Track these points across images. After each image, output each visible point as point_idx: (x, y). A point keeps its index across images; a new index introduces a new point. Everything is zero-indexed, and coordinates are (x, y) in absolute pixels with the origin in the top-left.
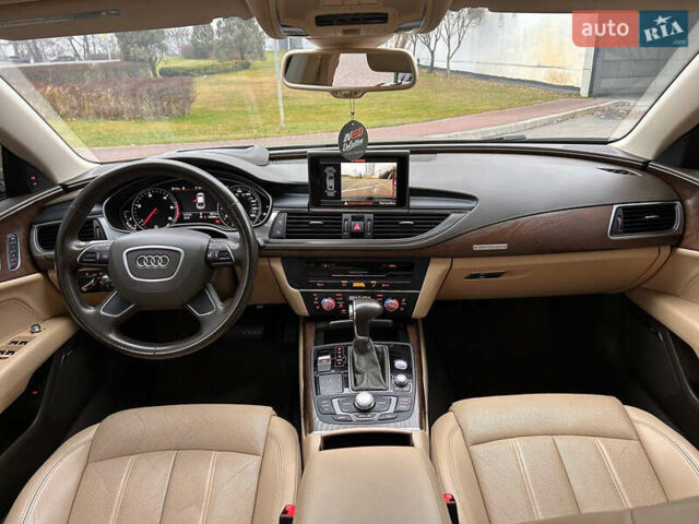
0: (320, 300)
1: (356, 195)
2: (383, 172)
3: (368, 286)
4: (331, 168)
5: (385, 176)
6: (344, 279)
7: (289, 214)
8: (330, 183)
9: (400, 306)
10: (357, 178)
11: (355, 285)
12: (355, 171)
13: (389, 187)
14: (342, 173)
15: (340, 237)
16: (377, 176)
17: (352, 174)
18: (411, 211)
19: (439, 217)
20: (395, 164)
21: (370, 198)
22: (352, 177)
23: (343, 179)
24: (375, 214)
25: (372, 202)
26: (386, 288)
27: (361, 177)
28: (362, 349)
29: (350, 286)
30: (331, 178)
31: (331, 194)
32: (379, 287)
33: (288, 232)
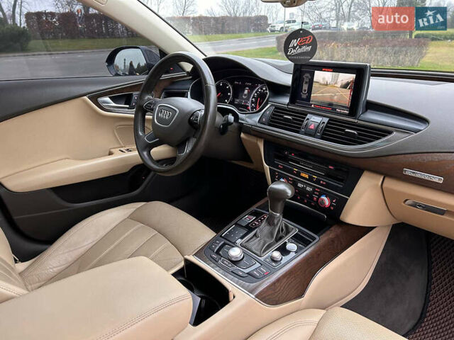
0: (279, 179)
1: (321, 100)
2: (345, 82)
3: (311, 179)
4: (308, 75)
5: (345, 86)
6: (297, 167)
7: (276, 108)
8: (305, 87)
9: (331, 205)
10: (324, 85)
11: (303, 175)
12: (324, 79)
13: (346, 96)
14: (315, 80)
16: (339, 85)
17: (321, 82)
18: (359, 122)
19: (382, 132)
20: (353, 76)
21: (330, 104)
22: (321, 84)
23: (314, 85)
24: (331, 119)
25: (330, 107)
26: (322, 185)
27: (327, 85)
28: (271, 222)
29: (298, 174)
30: (306, 83)
31: (304, 96)
32: (318, 183)
33: (271, 121)
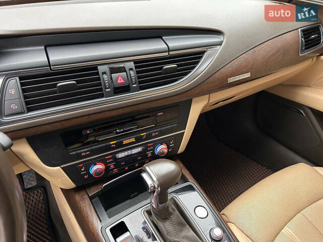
0: (87, 170)
6: (115, 139)
7: (22, 78)
11: (127, 142)
15: (102, 96)
18: (172, 53)
24: (136, 61)
26: (155, 137)
29: (119, 145)
32: (149, 137)
33: (27, 103)
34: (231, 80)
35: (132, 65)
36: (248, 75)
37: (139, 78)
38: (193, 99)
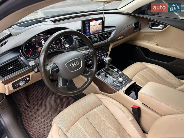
0: (88, 62)
1: (93, 31)
4: (88, 24)
5: (99, 24)
7: (78, 40)
8: (87, 28)
12: (93, 24)
13: (100, 27)
14: (90, 25)
16: (98, 24)
20: (101, 21)
21: (97, 31)
22: (92, 26)
23: (90, 27)
24: (98, 35)
25: (97, 32)
27: (94, 25)
30: (87, 27)
31: (88, 32)
32: (101, 54)
33: (80, 45)
34: (118, 38)
35: (97, 36)
36: (122, 37)
37: (99, 39)
38: (110, 44)
